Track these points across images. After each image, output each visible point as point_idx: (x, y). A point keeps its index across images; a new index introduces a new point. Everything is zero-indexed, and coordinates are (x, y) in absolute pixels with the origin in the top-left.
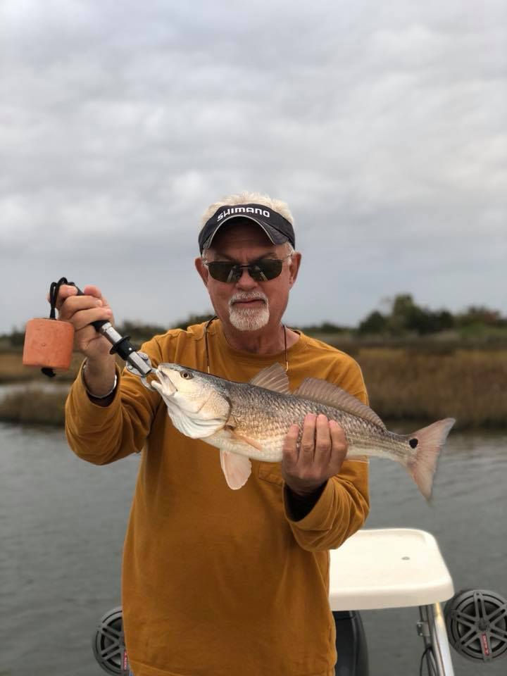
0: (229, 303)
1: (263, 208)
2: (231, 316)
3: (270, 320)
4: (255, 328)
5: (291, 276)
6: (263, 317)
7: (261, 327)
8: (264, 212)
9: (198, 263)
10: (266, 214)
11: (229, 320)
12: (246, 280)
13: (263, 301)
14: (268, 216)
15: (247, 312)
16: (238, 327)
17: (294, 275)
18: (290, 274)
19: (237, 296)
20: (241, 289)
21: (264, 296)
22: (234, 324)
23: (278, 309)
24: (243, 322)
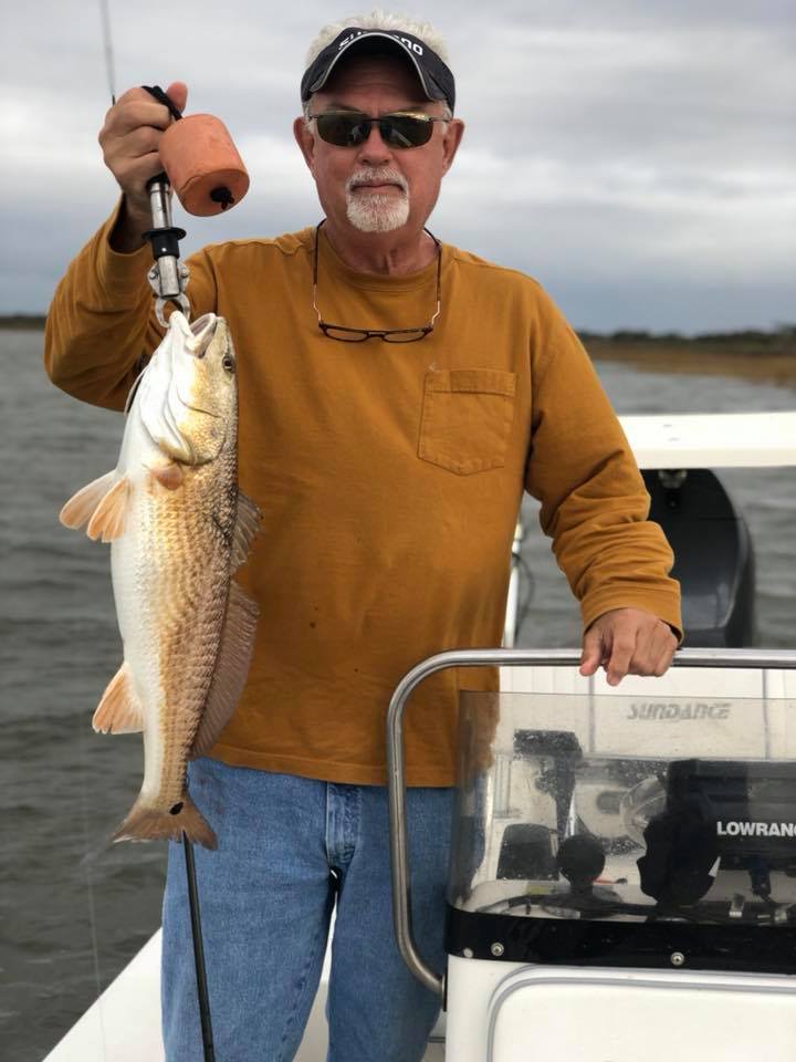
0: (348, 186)
1: (414, 40)
2: (349, 208)
3: (410, 218)
4: (387, 228)
5: (445, 156)
6: (400, 212)
7: (395, 226)
8: (415, 46)
9: (299, 126)
10: (418, 49)
11: (346, 215)
12: (376, 146)
13: (400, 187)
14: (421, 53)
15: (376, 200)
16: (359, 226)
17: (449, 155)
18: (443, 151)
19: (360, 175)
20: (366, 162)
21: (401, 179)
22: (354, 222)
23: (424, 205)
24: (367, 216)
